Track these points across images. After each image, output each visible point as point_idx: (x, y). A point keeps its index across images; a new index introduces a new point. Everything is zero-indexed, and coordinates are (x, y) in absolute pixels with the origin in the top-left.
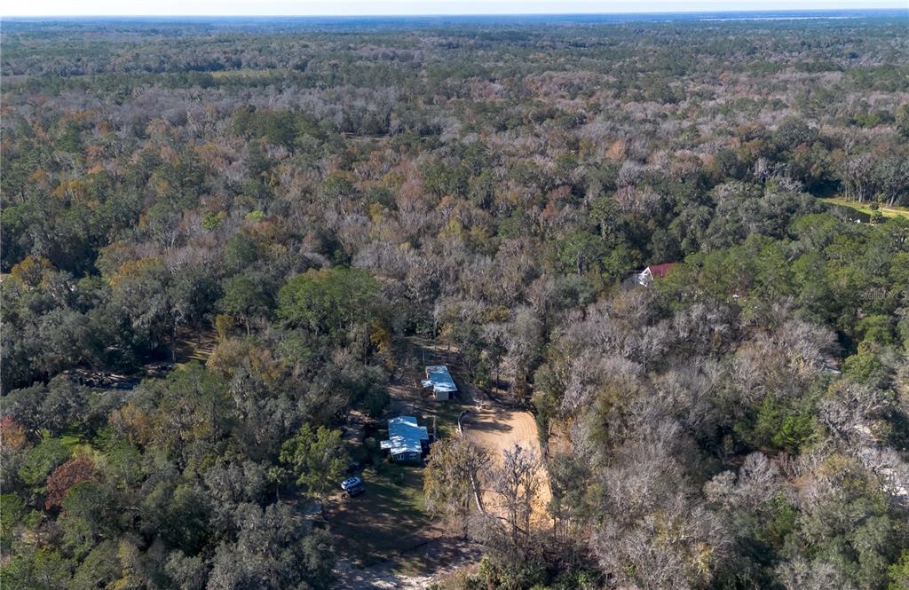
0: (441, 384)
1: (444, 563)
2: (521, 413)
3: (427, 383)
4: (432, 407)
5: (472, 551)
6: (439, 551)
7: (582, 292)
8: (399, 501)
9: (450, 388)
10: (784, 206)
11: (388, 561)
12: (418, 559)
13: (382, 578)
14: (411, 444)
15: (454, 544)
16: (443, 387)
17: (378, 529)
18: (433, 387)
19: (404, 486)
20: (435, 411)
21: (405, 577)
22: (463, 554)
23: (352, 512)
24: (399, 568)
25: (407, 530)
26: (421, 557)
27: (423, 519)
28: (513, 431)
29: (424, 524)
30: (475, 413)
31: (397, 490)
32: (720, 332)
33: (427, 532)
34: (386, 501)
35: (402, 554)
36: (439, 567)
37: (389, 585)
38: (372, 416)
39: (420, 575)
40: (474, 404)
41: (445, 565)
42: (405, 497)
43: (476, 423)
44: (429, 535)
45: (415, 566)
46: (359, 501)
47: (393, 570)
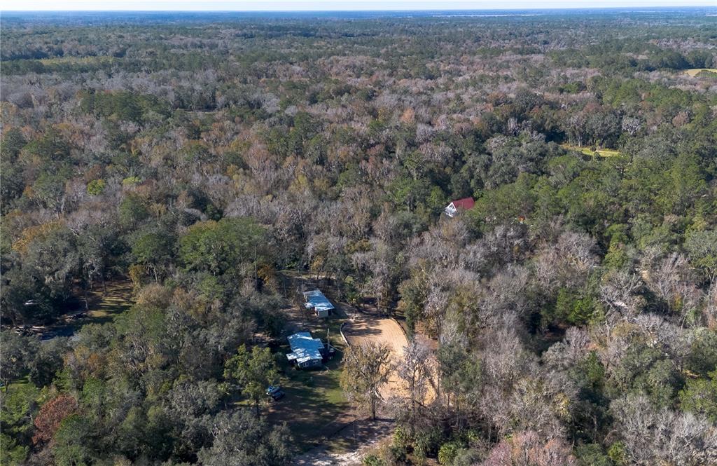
0: (320, 305)
1: (363, 440)
2: (386, 320)
3: (309, 305)
4: (317, 323)
5: (382, 428)
6: (356, 432)
7: (415, 224)
8: (314, 398)
9: (328, 307)
10: (538, 151)
11: (321, 445)
12: (342, 440)
13: (319, 458)
14: (312, 354)
15: (366, 424)
16: (323, 307)
17: (304, 422)
18: (314, 308)
19: (315, 387)
20: (319, 326)
21: (337, 455)
22: (376, 431)
23: (280, 412)
24: (331, 449)
25: (328, 420)
26: (344, 437)
27: (338, 410)
28: (383, 333)
29: (339, 413)
30: (351, 325)
31: (311, 391)
32: (518, 244)
33: (343, 419)
34: (303, 400)
35: (329, 438)
36: (360, 443)
37: (326, 463)
38: (272, 336)
39: (347, 451)
40: (348, 317)
41: (364, 441)
42: (317, 395)
43: (354, 331)
44: (346, 420)
45: (342, 445)
46: (282, 402)
47: (327, 451)
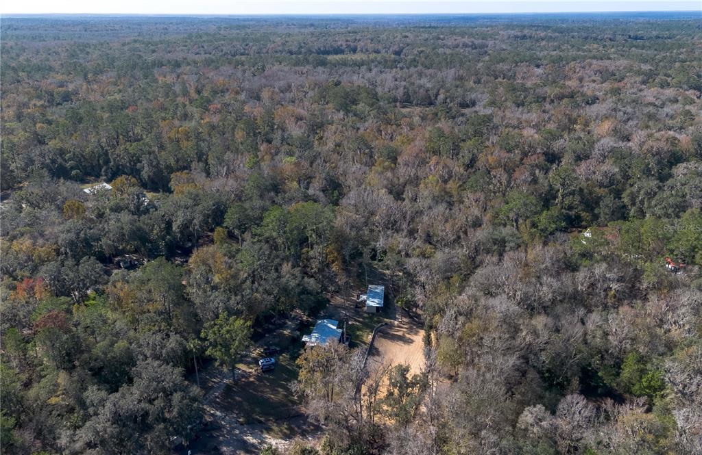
0: (373, 300)
1: (304, 434)
3: (363, 297)
4: (361, 316)
6: (304, 424)
7: (509, 242)
9: (379, 304)
11: (264, 423)
12: (286, 426)
13: (252, 434)
16: (374, 303)
17: (268, 399)
18: (366, 301)
20: (361, 319)
21: (270, 437)
22: (322, 430)
23: (257, 383)
24: (269, 430)
25: (290, 404)
26: (289, 425)
28: (414, 344)
30: (391, 326)
35: (276, 420)
36: (298, 435)
37: (254, 441)
38: (309, 316)
39: (281, 438)
40: (394, 319)
43: (388, 333)
44: (304, 410)
45: (281, 431)
46: (267, 376)
47: (264, 431)
